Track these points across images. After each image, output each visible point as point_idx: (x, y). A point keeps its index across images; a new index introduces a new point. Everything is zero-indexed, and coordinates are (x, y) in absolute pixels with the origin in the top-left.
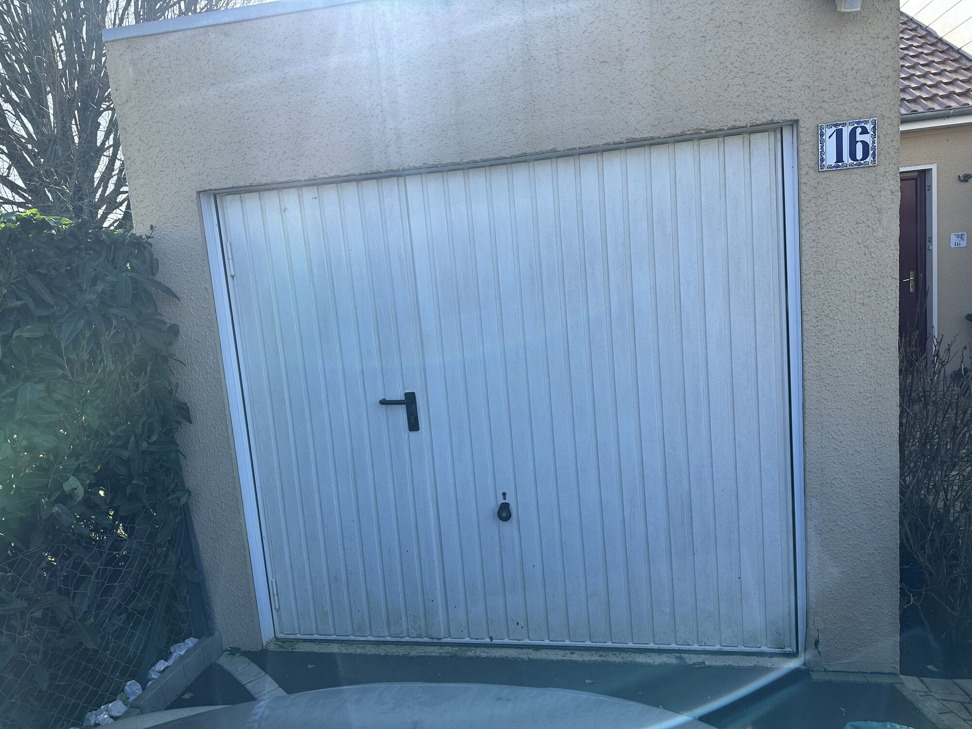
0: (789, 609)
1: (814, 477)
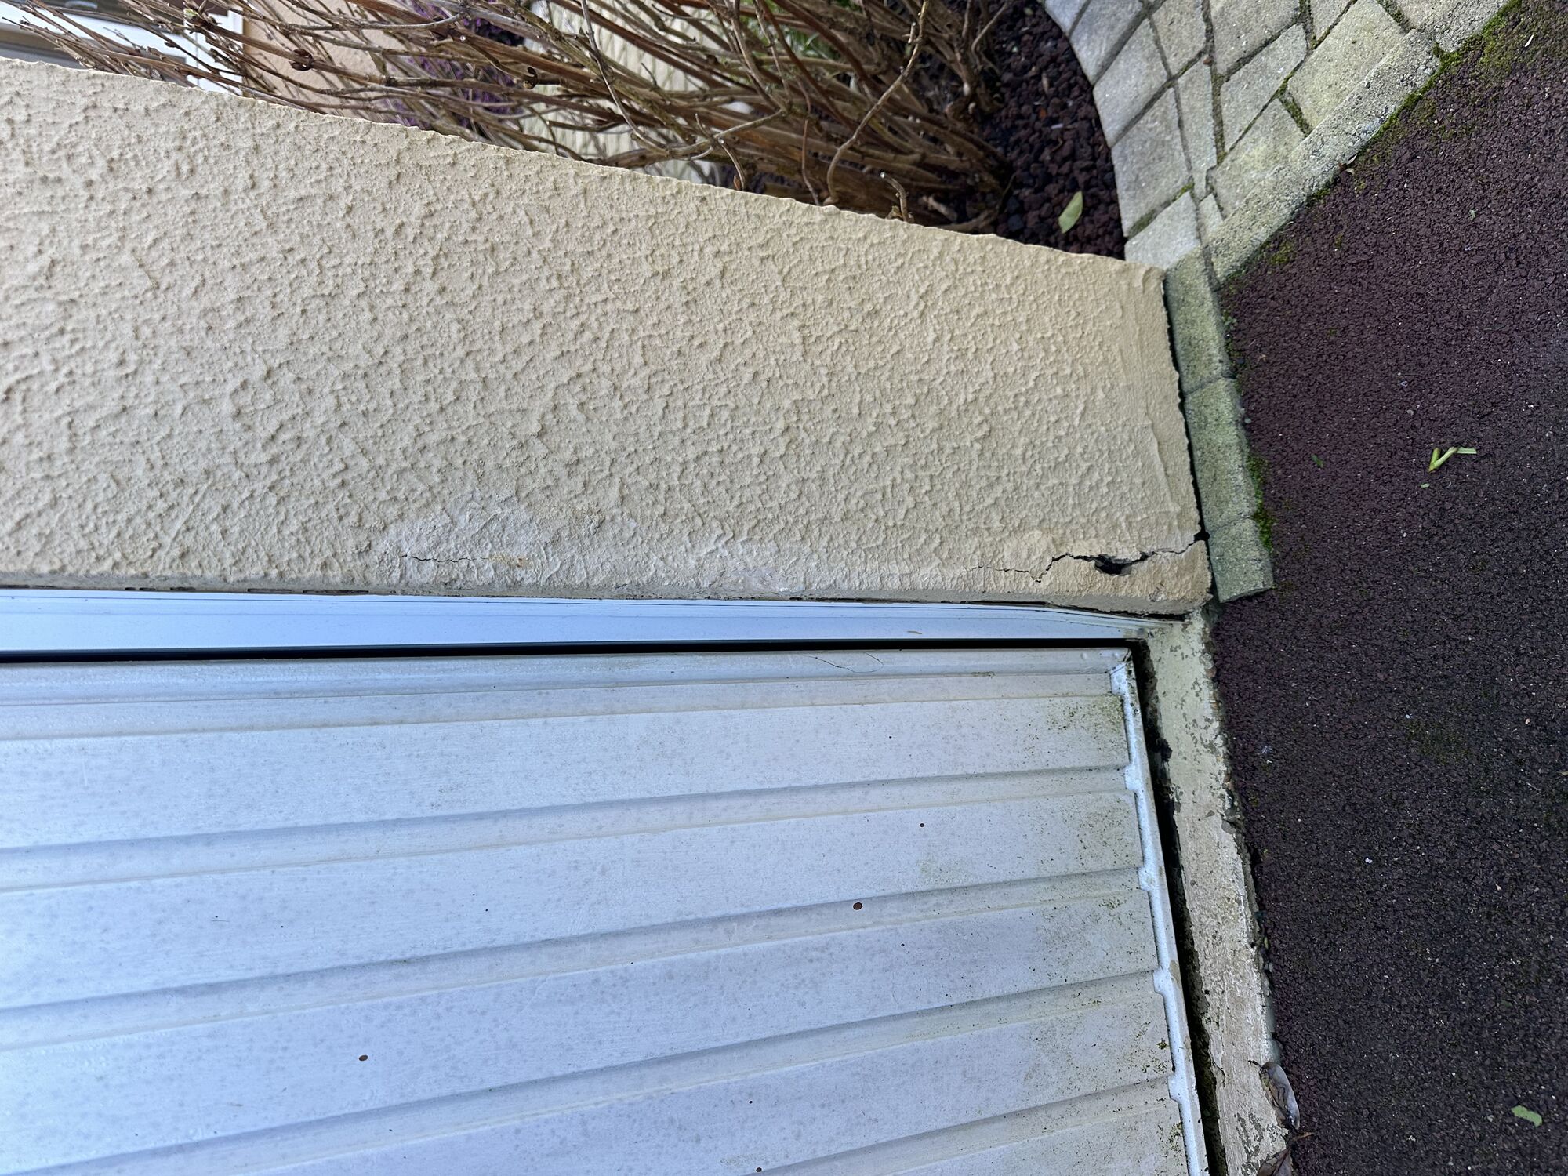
0: (966, 673)
1: (224, 532)
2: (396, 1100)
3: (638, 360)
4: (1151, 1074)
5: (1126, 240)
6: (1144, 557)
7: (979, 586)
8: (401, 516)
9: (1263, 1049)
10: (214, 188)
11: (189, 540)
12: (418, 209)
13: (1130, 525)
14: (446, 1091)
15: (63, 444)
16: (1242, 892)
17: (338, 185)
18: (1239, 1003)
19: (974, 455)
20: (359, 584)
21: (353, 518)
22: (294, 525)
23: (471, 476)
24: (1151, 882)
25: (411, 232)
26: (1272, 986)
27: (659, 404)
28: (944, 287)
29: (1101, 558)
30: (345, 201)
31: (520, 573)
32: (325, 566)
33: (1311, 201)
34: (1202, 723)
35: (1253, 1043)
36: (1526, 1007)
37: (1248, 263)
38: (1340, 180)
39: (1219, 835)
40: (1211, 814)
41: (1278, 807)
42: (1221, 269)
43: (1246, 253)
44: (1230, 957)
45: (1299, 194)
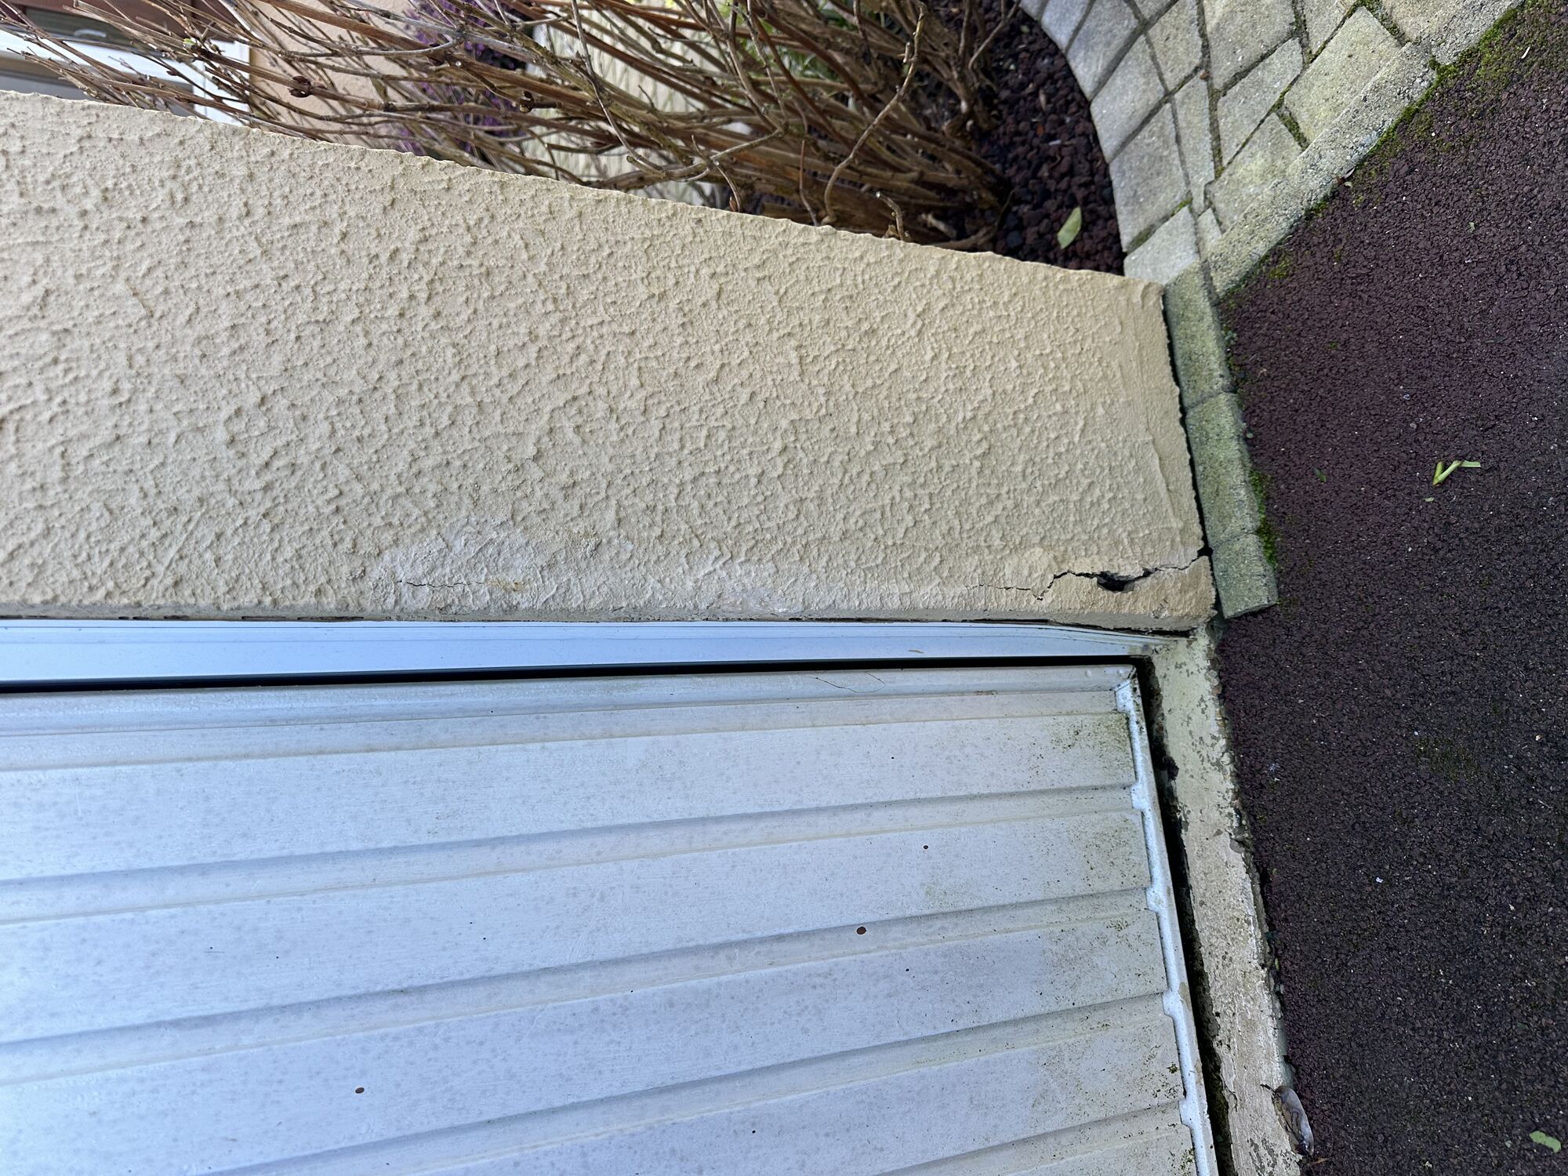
0: (969, 692)
1: (218, 560)
2: (392, 1134)
3: (634, 382)
4: (1162, 1099)
5: (1125, 255)
6: (1147, 574)
7: (980, 605)
8: (396, 542)
9: (1276, 1072)
10: (209, 216)
11: (182, 569)
12: (413, 235)
13: (1132, 542)
14: (444, 1123)
15: (56, 473)
16: (1251, 912)
17: (333, 211)
18: (1251, 1025)
19: (974, 472)
20: (353, 611)
21: (347, 544)
22: (288, 552)
23: (467, 501)
24: (1159, 902)
25: (405, 257)
26: (1283, 1008)
27: (656, 425)
28: (941, 305)
29: (1103, 575)
30: (339, 227)
31: (516, 598)
32: (319, 592)
33: (1310, 215)
34: (1209, 741)
35: (1265, 1067)
36: (1543, 1030)
37: (1247, 277)
38: (1338, 193)
39: (1228, 854)
40: (1219, 833)
41: (1286, 825)
42: (1221, 283)
43: (1246, 266)
44: (1240, 979)
45: (1297, 208)
